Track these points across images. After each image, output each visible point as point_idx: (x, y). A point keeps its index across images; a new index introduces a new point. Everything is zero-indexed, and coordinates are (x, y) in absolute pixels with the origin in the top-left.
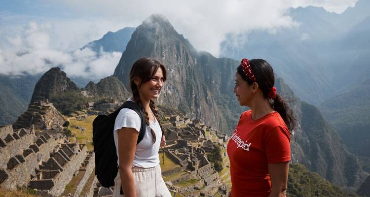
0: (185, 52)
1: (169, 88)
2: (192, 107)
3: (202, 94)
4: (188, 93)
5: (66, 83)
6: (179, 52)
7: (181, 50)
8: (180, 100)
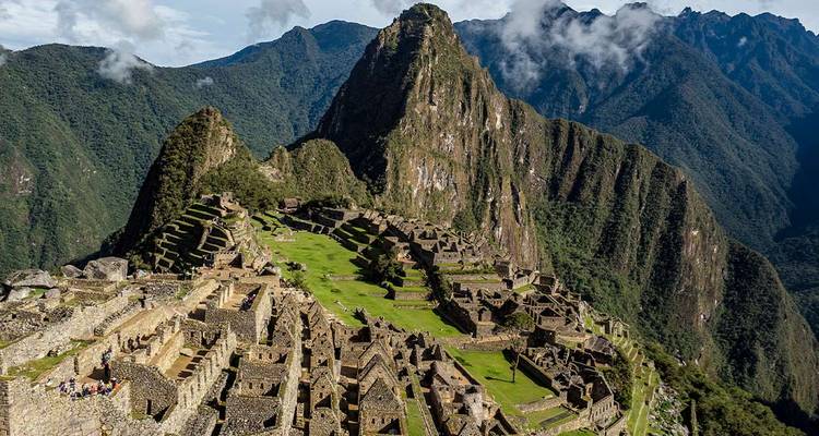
0: (480, 99)
1: (439, 178)
2: (483, 225)
3: (507, 197)
4: (478, 193)
5: (230, 145)
6: (469, 98)
7: (474, 93)
8: (459, 206)
